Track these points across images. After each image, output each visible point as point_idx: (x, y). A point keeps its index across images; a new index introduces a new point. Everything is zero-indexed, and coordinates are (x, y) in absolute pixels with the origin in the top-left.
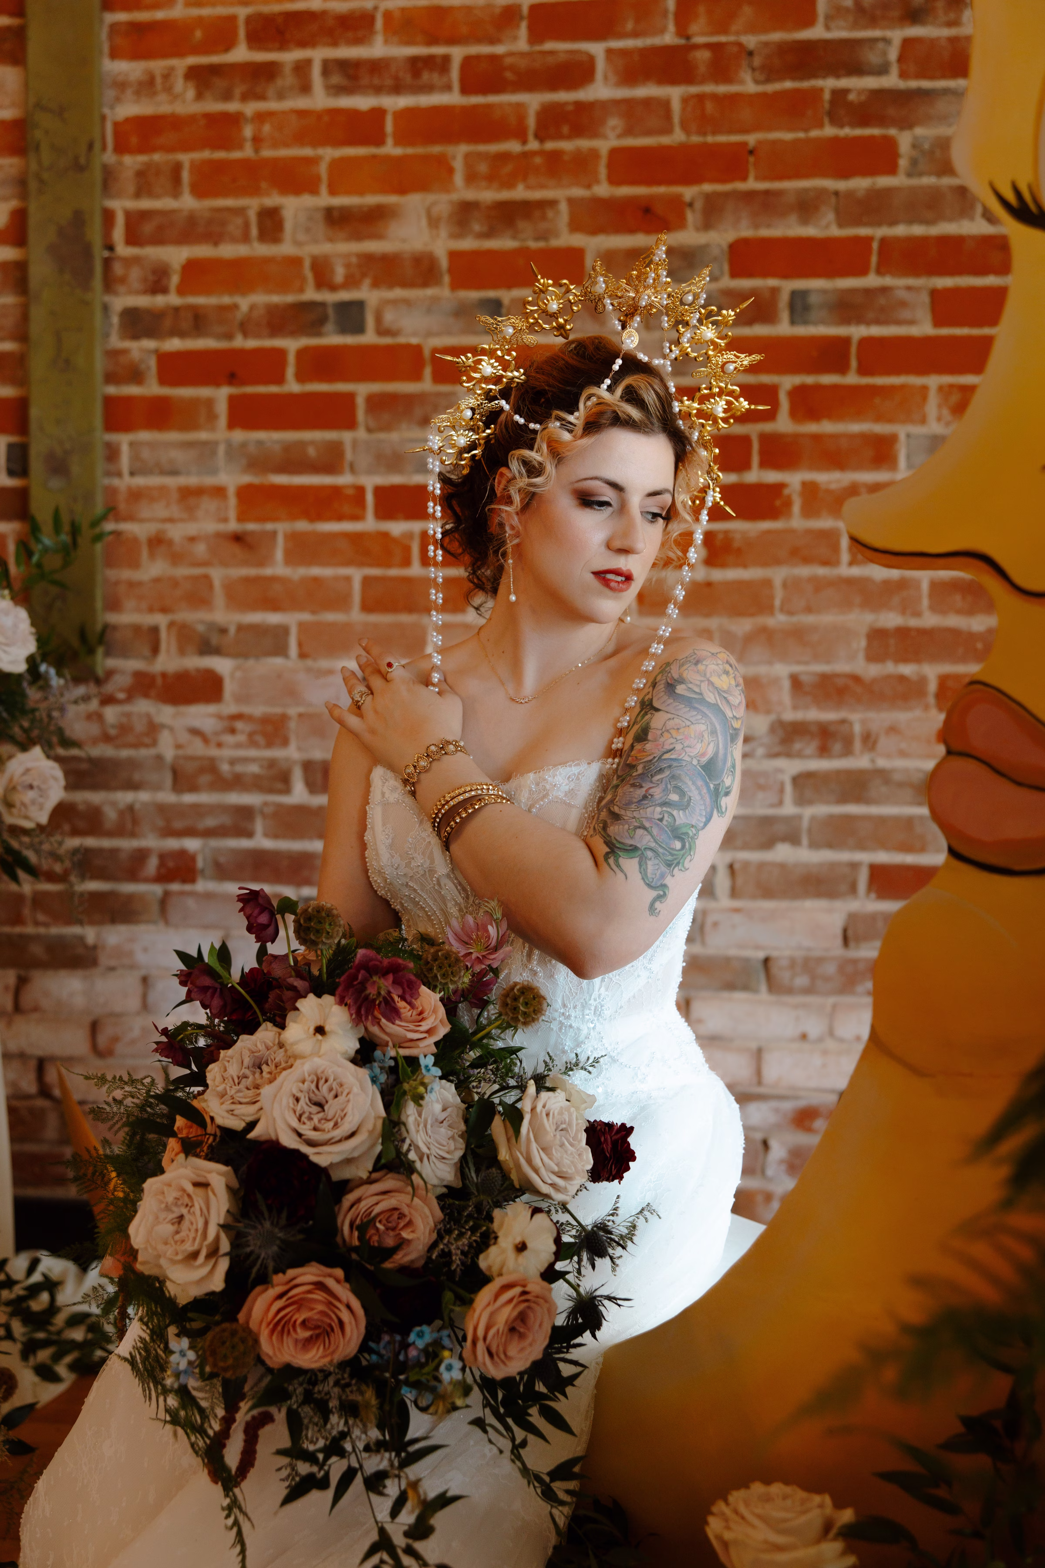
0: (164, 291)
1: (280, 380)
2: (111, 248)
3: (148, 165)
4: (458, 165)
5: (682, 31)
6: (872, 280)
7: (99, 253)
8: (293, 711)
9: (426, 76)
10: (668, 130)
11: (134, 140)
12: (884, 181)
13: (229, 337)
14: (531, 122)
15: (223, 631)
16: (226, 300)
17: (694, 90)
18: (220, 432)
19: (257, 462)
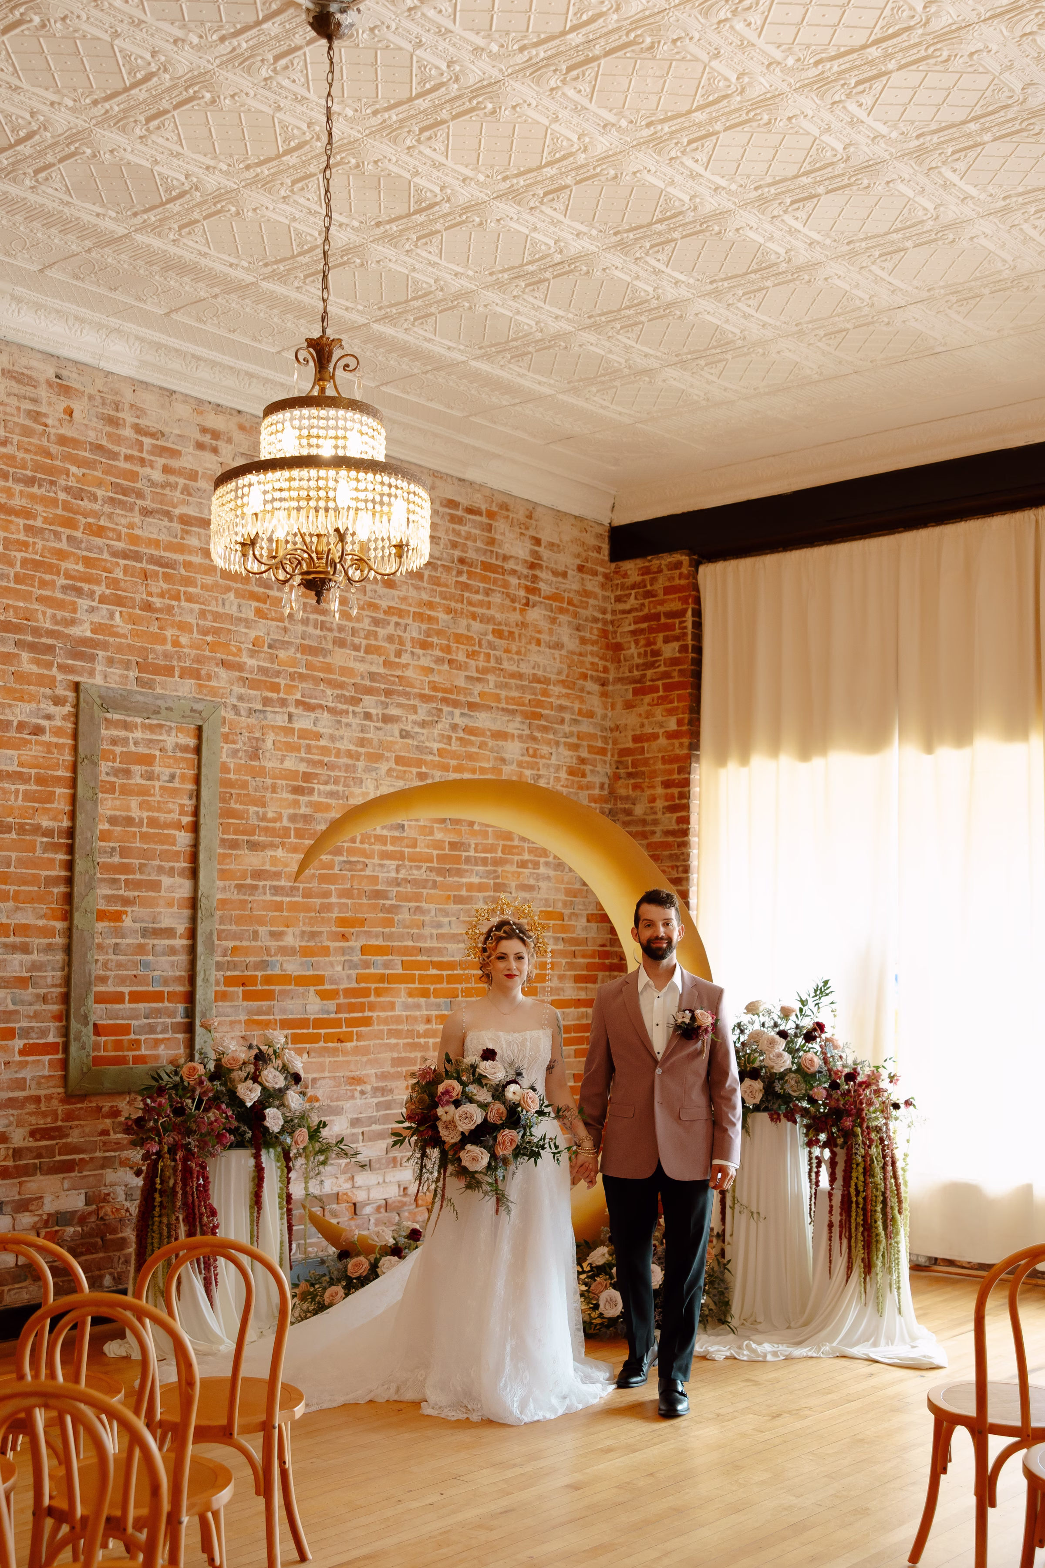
0: (226, 956)
1: (256, 985)
3: (224, 915)
4: (301, 919)
5: (351, 884)
9: (294, 892)
10: (348, 912)
11: (221, 906)
12: (393, 930)
13: (244, 971)
14: (318, 908)
16: (243, 959)
17: (353, 901)
18: (240, 1002)
19: (250, 1012)
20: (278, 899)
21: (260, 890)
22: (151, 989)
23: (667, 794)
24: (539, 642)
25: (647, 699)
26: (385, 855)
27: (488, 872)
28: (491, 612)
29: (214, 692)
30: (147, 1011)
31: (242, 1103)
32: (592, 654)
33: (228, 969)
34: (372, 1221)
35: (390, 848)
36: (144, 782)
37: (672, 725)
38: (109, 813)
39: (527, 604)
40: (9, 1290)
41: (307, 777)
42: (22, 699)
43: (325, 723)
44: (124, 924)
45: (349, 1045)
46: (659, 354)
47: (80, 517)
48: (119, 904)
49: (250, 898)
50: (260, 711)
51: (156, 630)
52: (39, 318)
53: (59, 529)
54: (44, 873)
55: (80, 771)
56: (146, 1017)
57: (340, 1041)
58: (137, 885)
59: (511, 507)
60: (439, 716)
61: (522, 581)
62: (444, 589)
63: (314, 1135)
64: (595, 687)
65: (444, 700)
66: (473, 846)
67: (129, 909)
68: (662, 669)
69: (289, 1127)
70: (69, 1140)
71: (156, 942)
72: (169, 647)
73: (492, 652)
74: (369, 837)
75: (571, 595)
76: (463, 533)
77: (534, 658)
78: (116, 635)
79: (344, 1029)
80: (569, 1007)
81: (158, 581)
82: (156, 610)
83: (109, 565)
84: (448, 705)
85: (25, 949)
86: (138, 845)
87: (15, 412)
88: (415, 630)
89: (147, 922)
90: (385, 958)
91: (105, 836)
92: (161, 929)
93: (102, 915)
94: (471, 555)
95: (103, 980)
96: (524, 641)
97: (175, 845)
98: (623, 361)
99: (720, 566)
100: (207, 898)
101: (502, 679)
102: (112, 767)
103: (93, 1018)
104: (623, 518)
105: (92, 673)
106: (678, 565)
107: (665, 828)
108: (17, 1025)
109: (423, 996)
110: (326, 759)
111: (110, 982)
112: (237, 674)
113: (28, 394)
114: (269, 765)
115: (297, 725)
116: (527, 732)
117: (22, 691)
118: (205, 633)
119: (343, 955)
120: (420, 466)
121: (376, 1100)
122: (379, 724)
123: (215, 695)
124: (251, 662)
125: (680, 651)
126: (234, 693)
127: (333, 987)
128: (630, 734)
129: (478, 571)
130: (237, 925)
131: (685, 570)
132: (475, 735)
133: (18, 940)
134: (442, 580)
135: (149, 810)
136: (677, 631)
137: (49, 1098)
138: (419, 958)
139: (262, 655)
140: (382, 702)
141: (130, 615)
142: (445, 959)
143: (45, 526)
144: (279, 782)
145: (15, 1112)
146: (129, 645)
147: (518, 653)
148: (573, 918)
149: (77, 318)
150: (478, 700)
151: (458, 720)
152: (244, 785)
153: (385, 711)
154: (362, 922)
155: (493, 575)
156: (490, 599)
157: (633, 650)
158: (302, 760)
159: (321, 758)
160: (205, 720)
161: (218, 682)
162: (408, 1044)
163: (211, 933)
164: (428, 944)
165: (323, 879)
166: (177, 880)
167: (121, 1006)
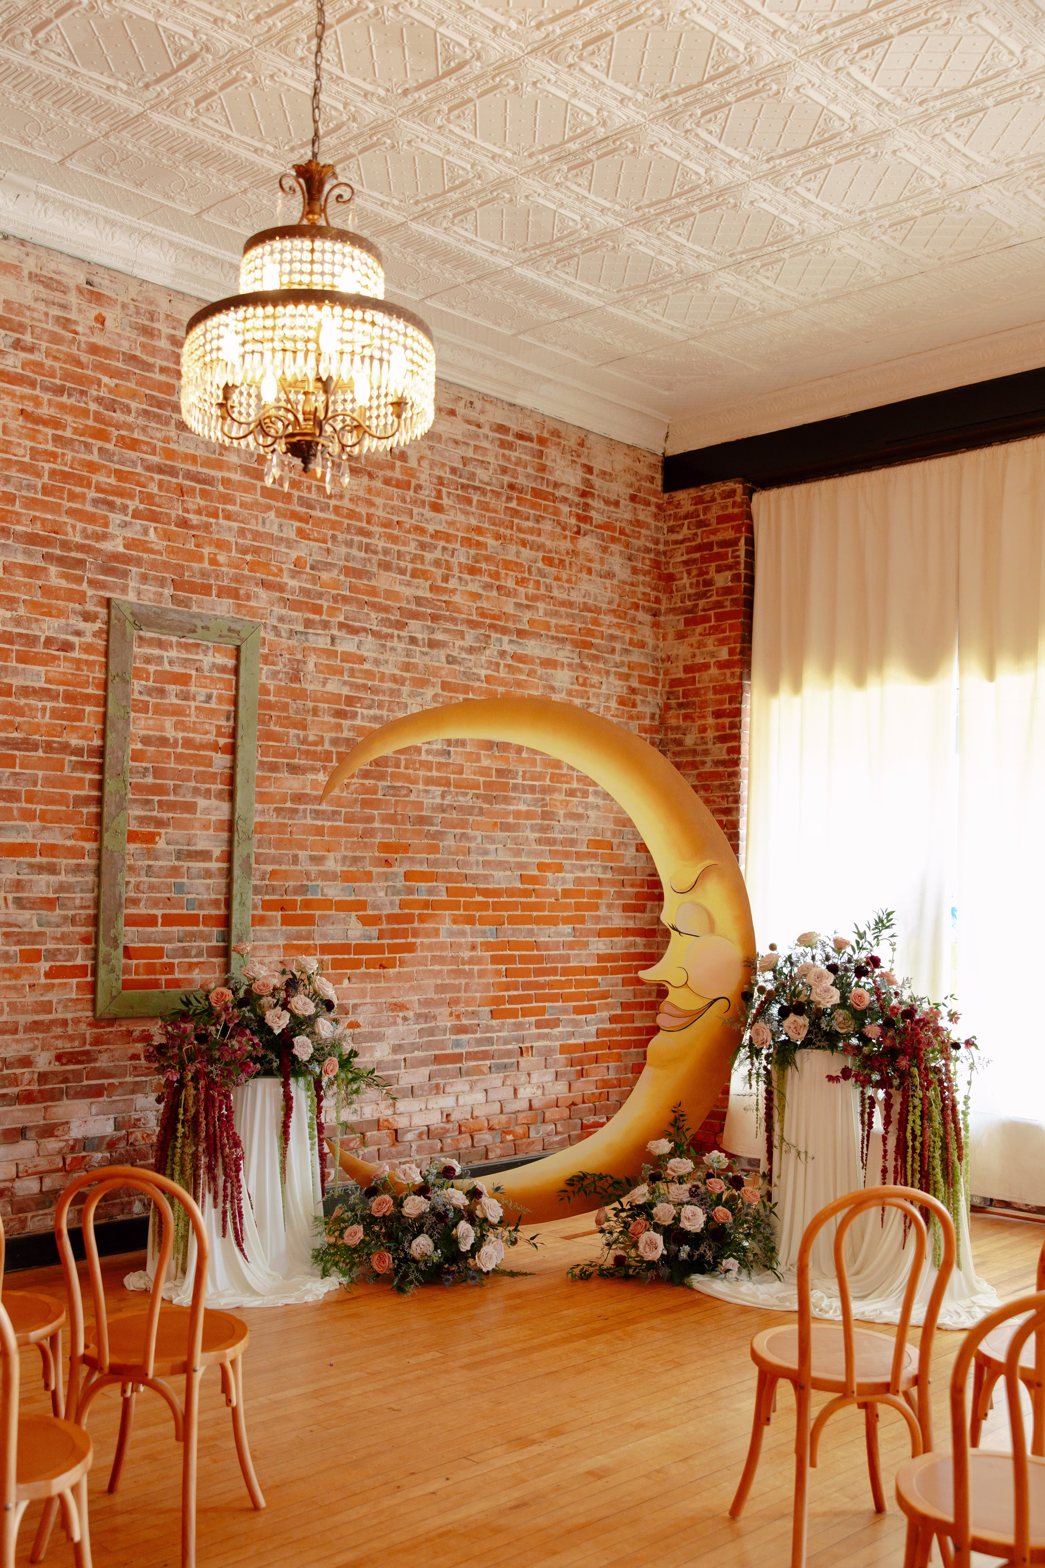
0: (265, 879)
1: (296, 910)
3: (262, 838)
4: (343, 844)
5: (395, 809)
7: (250, 867)
9: (336, 816)
10: (391, 838)
11: (259, 830)
13: (282, 895)
14: (360, 833)
17: (397, 826)
18: (279, 927)
19: (289, 937)
20: (319, 823)
21: (301, 814)
22: (185, 912)
23: (717, 724)
24: (590, 571)
25: (699, 629)
26: (429, 781)
27: (537, 800)
28: (542, 539)
29: (253, 612)
30: (181, 934)
31: (270, 1030)
32: (644, 583)
33: (266, 893)
34: (414, 1148)
35: (435, 773)
36: (179, 702)
37: (724, 654)
38: (142, 733)
39: (578, 532)
40: (33, 1217)
41: (350, 701)
42: (50, 614)
43: (369, 647)
44: (157, 846)
45: (391, 971)
46: (712, 254)
47: (113, 429)
48: (152, 825)
49: (290, 822)
50: (302, 633)
51: (193, 547)
52: (68, 220)
53: (90, 440)
54: (73, 793)
55: (110, 689)
56: (180, 941)
57: (382, 966)
58: (172, 806)
59: (563, 434)
60: (486, 643)
61: (573, 509)
62: (493, 515)
63: (345, 1063)
64: (647, 618)
65: (492, 626)
66: (521, 773)
67: (163, 831)
68: (714, 598)
69: (320, 1055)
70: (97, 1065)
71: (190, 864)
72: (206, 565)
73: (542, 580)
74: (414, 762)
75: (623, 525)
76: (513, 459)
77: (585, 586)
78: (151, 551)
79: (387, 955)
80: (617, 936)
81: (195, 497)
82: (193, 527)
83: (142, 479)
84: (496, 631)
85: (52, 870)
86: (172, 765)
87: (43, 318)
88: (463, 556)
89: (182, 844)
90: (430, 884)
91: (137, 756)
92: (196, 852)
93: (133, 837)
94: (521, 481)
95: (135, 902)
96: (574, 569)
97: (210, 766)
98: (673, 263)
99: (773, 493)
100: (245, 820)
101: (552, 607)
102: (146, 686)
103: (123, 941)
104: (676, 449)
105: (124, 589)
106: (732, 493)
107: (715, 758)
108: (43, 947)
109: (468, 923)
110: (370, 683)
111: (142, 904)
112: (278, 594)
113: (56, 300)
114: (310, 687)
115: (340, 648)
116: (577, 661)
117: (50, 606)
118: (245, 552)
119: (386, 880)
120: (470, 389)
121: (418, 1027)
122: (426, 649)
123: (254, 615)
124: (292, 583)
125: (732, 581)
126: (275, 614)
127: (376, 912)
128: (681, 664)
129: (529, 497)
130: (276, 849)
131: (738, 499)
132: (524, 663)
133: (44, 860)
134: (491, 506)
135: (184, 731)
136: (730, 560)
137: (77, 1021)
138: (464, 885)
139: (304, 576)
140: (428, 627)
141: (165, 531)
142: (491, 886)
143: (75, 437)
144: (321, 705)
145: (40, 1036)
146: (164, 562)
147: (569, 581)
148: (623, 847)
149: (107, 220)
150: (527, 627)
151: (506, 647)
152: (285, 707)
153: (431, 636)
154: (406, 848)
155: (544, 502)
156: (540, 526)
157: (686, 580)
158: (345, 683)
159: (365, 682)
160: (243, 640)
161: (258, 602)
162: (452, 971)
163: (249, 856)
164: (473, 872)
165: (365, 803)
166: (214, 802)
167: (153, 929)
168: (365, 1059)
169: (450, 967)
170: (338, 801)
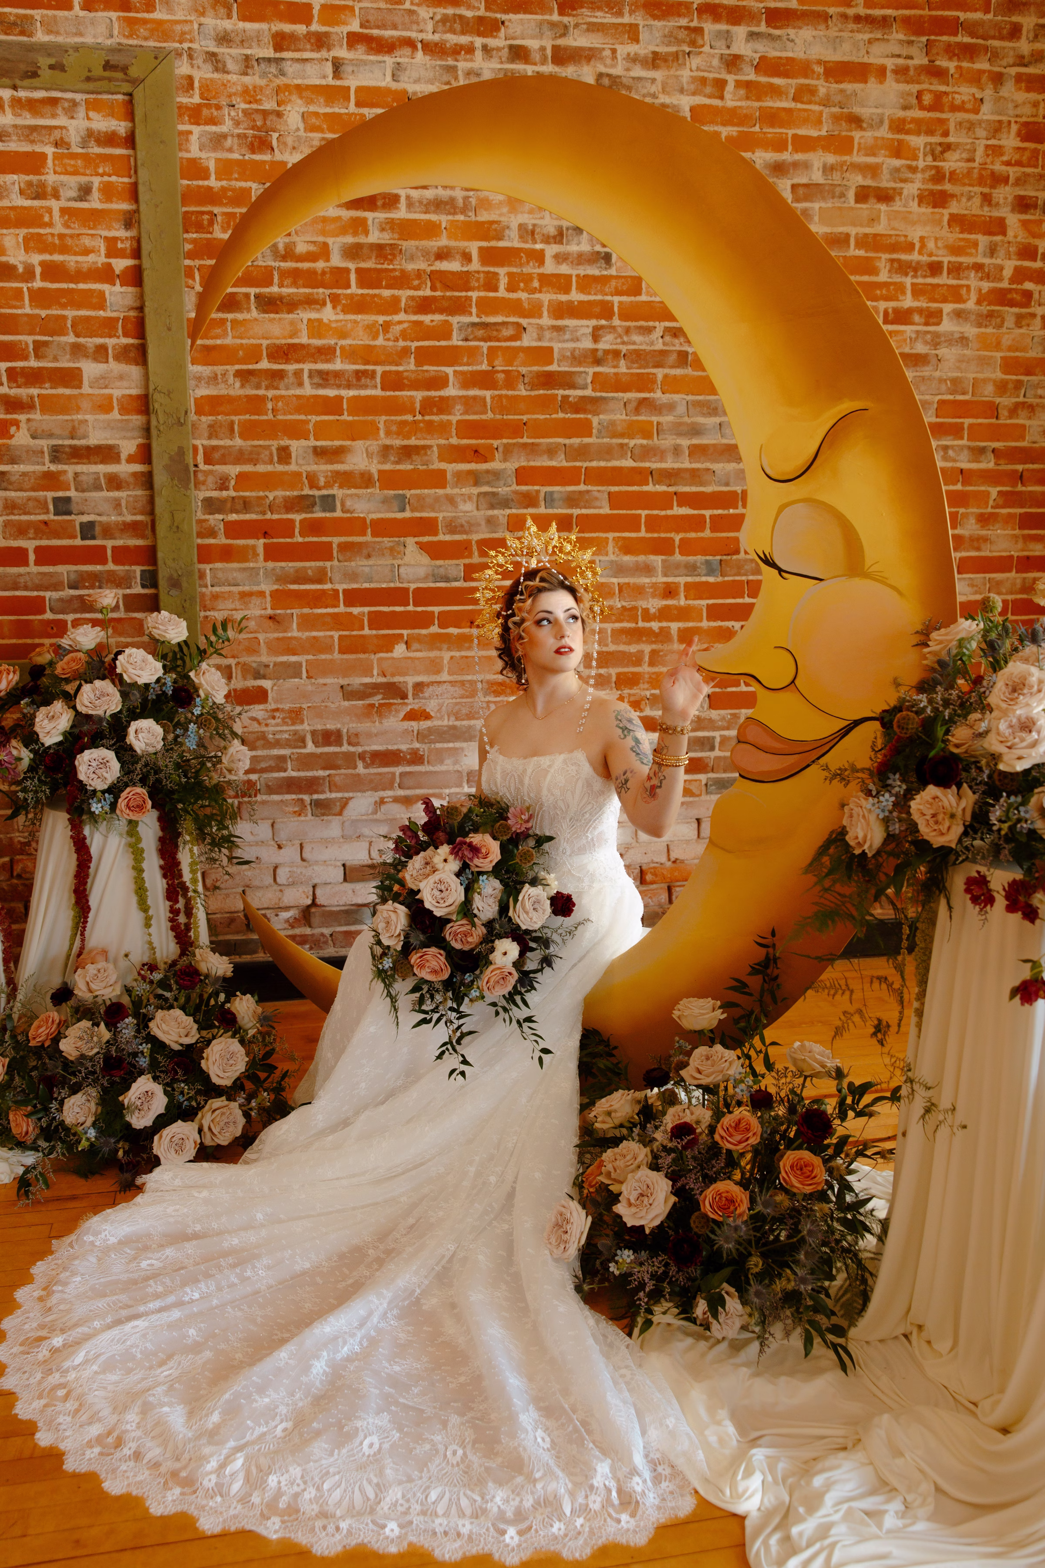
0: (227, 489)
1: (292, 535)
2: (196, 466)
3: (216, 422)
4: (381, 426)
5: (490, 363)
6: (582, 487)
7: (192, 469)
8: (304, 706)
9: (363, 380)
10: (486, 413)
11: (207, 408)
12: (587, 440)
13: (264, 513)
14: (418, 406)
15: (267, 666)
16: (261, 494)
17: (497, 392)
18: (260, 563)
19: (281, 579)
20: (331, 393)
21: (291, 379)
22: (78, 542)
26: (562, 311)
29: (161, 31)
30: (73, 576)
33: (232, 512)
35: (575, 296)
36: (28, 203)
43: (417, 74)
44: (13, 442)
50: (269, 60)
56: (71, 587)
57: (474, 624)
58: (34, 377)
67: (22, 417)
71: (79, 468)
74: (529, 278)
84: (717, 18)
86: (28, 310)
89: (60, 437)
90: (572, 488)
92: (88, 448)
97: (102, 306)
109: (656, 552)
115: (353, 82)
116: (920, 61)
119: (476, 483)
123: (164, 36)
126: (212, 30)
127: (457, 537)
132: (786, 75)
135: (42, 251)
138: (649, 488)
140: (553, 25)
142: (709, 489)
148: (1023, 413)
151: (741, 46)
153: (561, 42)
154: (517, 429)
160: (136, 82)
161: (170, 11)
162: (623, 631)
163: (181, 452)
164: (669, 464)
165: (424, 357)
166: (114, 367)
167: (22, 570)
168: (443, 768)
169: (618, 625)
170: (367, 354)
